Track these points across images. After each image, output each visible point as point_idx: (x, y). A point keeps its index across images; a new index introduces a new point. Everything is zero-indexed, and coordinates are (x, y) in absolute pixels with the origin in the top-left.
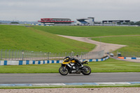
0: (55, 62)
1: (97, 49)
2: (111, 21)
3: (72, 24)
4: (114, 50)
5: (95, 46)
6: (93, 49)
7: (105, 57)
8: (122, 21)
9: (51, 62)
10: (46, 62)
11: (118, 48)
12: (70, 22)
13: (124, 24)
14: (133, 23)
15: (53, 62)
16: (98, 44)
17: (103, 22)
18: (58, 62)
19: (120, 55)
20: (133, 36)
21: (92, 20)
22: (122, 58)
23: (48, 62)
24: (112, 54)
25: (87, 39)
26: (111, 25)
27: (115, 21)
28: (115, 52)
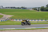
1: (4, 17)
2: (9, 7)
5: (3, 16)
6: (2, 17)
7: (7, 20)
8: (12, 7)
11: (11, 16)
13: (13, 8)
14: (16, 8)
16: (4, 15)
17: (6, 7)
19: (12, 19)
20: (16, 12)
21: (2, 7)
22: (12, 20)
24: (9, 19)
26: (8, 8)
27: (10, 7)
28: (10, 18)
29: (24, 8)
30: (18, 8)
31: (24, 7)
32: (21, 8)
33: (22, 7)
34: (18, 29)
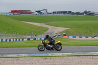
0: (21, 40)
1: (49, 31)
2: (59, 12)
3: (33, 14)
4: (61, 31)
5: (48, 29)
6: (46, 31)
7: (55, 36)
8: (66, 12)
9: (18, 40)
10: (15, 40)
12: (31, 13)
13: (67, 14)
14: (73, 13)
15: (19, 40)
16: (50, 27)
17: (53, 12)
18: (23, 40)
19: (65, 35)
21: (45, 11)
22: (66, 37)
23: (16, 40)
25: (42, 24)
26: (58, 14)
27: (61, 12)
28: (61, 33)
29: (89, 14)
30: (78, 13)
31: (89, 12)
32: (82, 14)
33: (86, 12)
34: (78, 56)
